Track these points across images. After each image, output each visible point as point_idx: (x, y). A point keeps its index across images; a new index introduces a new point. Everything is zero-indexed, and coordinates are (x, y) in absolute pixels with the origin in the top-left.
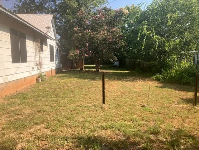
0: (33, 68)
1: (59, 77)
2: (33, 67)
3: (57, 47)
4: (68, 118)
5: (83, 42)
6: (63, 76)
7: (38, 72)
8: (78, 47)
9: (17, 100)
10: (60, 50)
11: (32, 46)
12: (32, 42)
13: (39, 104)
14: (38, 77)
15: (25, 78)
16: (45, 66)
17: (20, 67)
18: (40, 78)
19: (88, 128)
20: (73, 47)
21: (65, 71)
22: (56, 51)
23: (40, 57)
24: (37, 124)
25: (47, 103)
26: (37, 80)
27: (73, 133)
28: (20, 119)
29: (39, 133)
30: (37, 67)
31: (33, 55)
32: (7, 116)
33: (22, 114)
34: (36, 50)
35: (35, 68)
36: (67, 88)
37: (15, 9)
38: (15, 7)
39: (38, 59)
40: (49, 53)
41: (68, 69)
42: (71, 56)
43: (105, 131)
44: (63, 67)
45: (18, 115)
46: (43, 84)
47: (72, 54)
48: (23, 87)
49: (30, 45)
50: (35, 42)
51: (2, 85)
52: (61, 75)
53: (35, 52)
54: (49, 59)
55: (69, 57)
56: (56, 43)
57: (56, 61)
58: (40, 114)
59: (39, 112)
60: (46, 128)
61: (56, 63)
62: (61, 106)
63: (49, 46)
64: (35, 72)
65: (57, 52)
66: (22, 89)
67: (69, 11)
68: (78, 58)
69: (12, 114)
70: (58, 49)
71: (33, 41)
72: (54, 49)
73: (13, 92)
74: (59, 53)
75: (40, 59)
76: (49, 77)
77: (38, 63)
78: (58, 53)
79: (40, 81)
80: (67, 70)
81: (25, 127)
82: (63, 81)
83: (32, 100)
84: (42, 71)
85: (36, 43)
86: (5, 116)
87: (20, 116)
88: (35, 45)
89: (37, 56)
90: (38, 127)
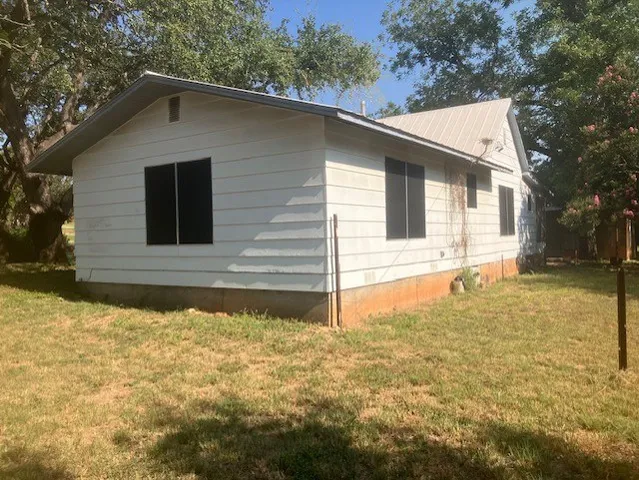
0: (442, 254)
1: (526, 282)
2: (442, 250)
3: (527, 190)
4: (494, 383)
5: (619, 169)
6: (539, 281)
7: (458, 264)
8: (596, 188)
9: (389, 327)
10: (537, 198)
11: (442, 196)
12: (442, 184)
13: (435, 344)
14: (456, 279)
15: (419, 278)
16: (480, 250)
17: (407, 248)
18: (462, 281)
19: (534, 413)
20: (581, 186)
21: (556, 264)
22: (524, 202)
23: (464, 224)
24: (414, 383)
25: (456, 345)
26: (453, 288)
27: (489, 415)
28: (383, 366)
29: (412, 400)
30: (456, 251)
31: (442, 218)
32: (362, 355)
33: (390, 358)
34: (453, 205)
35: (449, 253)
36: (532, 313)
37: (418, 97)
38: (419, 92)
39: (457, 229)
40: (496, 211)
41: (568, 259)
42: (570, 216)
43: (583, 433)
44: (548, 253)
45: (382, 357)
46: (467, 298)
47: (573, 210)
48: (413, 302)
49: (436, 194)
50: (451, 183)
51: (361, 291)
52: (534, 276)
53: (449, 210)
54: (497, 229)
55: (564, 220)
56: (525, 179)
57: (521, 233)
58: (430, 365)
59: (428, 359)
60: (431, 395)
61: (520, 241)
62: (490, 356)
63: (495, 191)
64: (449, 265)
65: (528, 205)
66: (407, 306)
67: (571, 74)
68: (597, 223)
69: (371, 353)
70: (529, 197)
71: (446, 182)
72: (515, 198)
73: (386, 310)
74: (533, 208)
75: (463, 229)
76: (495, 280)
77: (458, 239)
78: (530, 209)
79: (461, 289)
80: (564, 261)
81: (387, 384)
82: (529, 294)
83: (422, 333)
84: (471, 261)
85: (453, 186)
86: (356, 355)
87: (385, 361)
88: (452, 192)
89: (457, 221)
90: (416, 388)
